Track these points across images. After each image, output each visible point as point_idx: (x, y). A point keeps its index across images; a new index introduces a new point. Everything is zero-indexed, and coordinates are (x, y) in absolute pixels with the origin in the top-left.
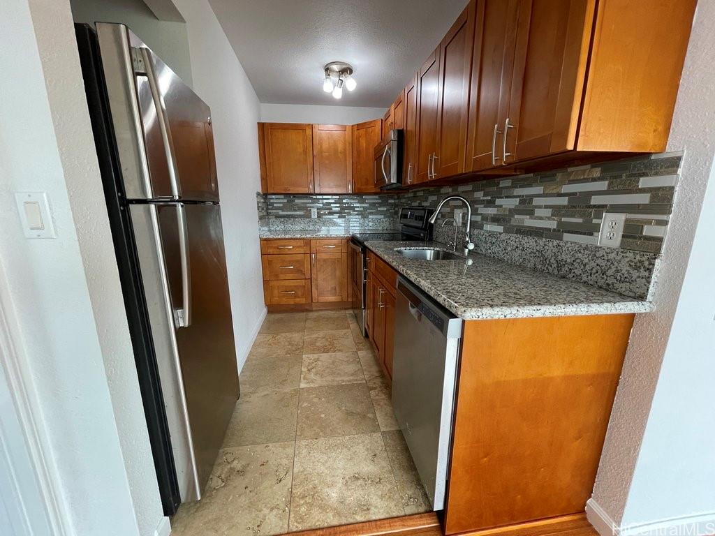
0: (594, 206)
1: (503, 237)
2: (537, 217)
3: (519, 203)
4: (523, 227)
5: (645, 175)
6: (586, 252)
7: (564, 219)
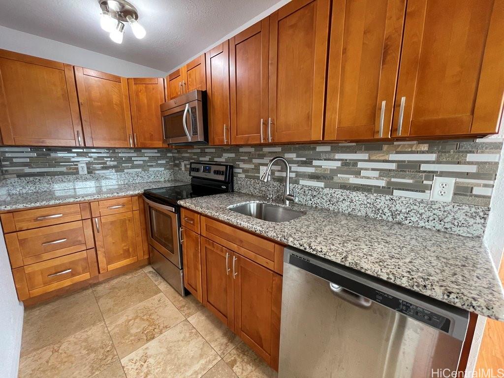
0: (424, 172)
1: (326, 191)
2: (363, 177)
3: (342, 165)
4: (348, 184)
5: (471, 152)
6: (421, 205)
7: (393, 180)
